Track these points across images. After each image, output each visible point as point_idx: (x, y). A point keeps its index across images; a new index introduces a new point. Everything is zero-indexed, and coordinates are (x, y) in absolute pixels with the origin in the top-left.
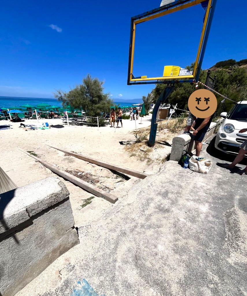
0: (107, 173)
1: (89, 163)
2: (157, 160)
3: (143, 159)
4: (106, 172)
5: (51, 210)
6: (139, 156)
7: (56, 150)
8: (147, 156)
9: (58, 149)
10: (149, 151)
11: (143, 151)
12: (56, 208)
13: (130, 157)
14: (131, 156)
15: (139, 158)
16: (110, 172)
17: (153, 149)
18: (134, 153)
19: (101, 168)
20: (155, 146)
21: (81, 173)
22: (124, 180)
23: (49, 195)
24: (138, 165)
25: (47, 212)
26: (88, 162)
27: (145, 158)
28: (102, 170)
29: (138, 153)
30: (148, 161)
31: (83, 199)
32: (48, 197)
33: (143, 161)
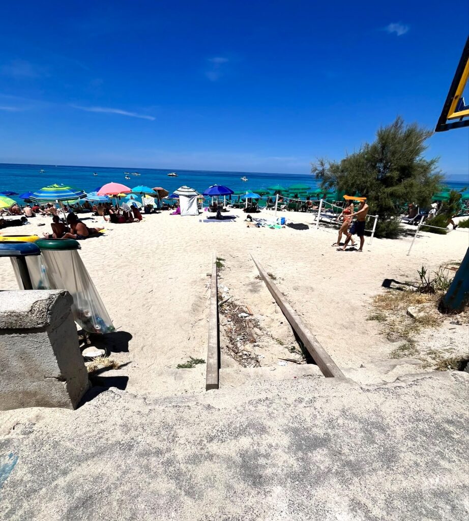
0: (286, 333)
1: (276, 303)
2: (430, 353)
3: (395, 335)
4: (284, 331)
5: (16, 335)
6: (392, 325)
7: (255, 265)
8: (411, 334)
9: (256, 265)
10: (427, 321)
11: (412, 316)
13: (367, 320)
14: (372, 319)
15: (387, 331)
17: (447, 322)
18: (386, 313)
19: (284, 319)
20: (462, 313)
21: (246, 315)
22: (305, 362)
24: (370, 346)
25: (9, 334)
26: (275, 301)
27: (404, 336)
28: (282, 323)
29: (393, 318)
30: (403, 348)
31: (192, 357)
32: (6, 314)
33: (393, 341)
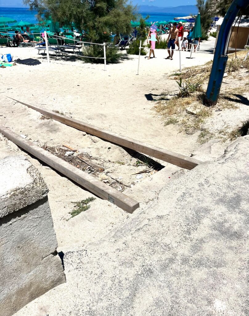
0: (120, 154)
1: (87, 135)
2: (220, 133)
3: (190, 130)
4: (118, 152)
5: (15, 220)
6: (184, 123)
8: (201, 125)
10: (205, 114)
11: (193, 114)
12: (22, 216)
13: (165, 126)
14: (168, 124)
15: (184, 129)
16: (126, 153)
17: (213, 110)
18: (174, 117)
19: (109, 144)
20: (217, 104)
21: (71, 152)
22: (152, 169)
23: (9, 192)
24: (181, 143)
25: (6, 223)
26: (85, 133)
27: (196, 128)
28: (109, 148)
29: (181, 118)
30: (202, 135)
31: (73, 201)
32: (9, 196)
33: (192, 134)
